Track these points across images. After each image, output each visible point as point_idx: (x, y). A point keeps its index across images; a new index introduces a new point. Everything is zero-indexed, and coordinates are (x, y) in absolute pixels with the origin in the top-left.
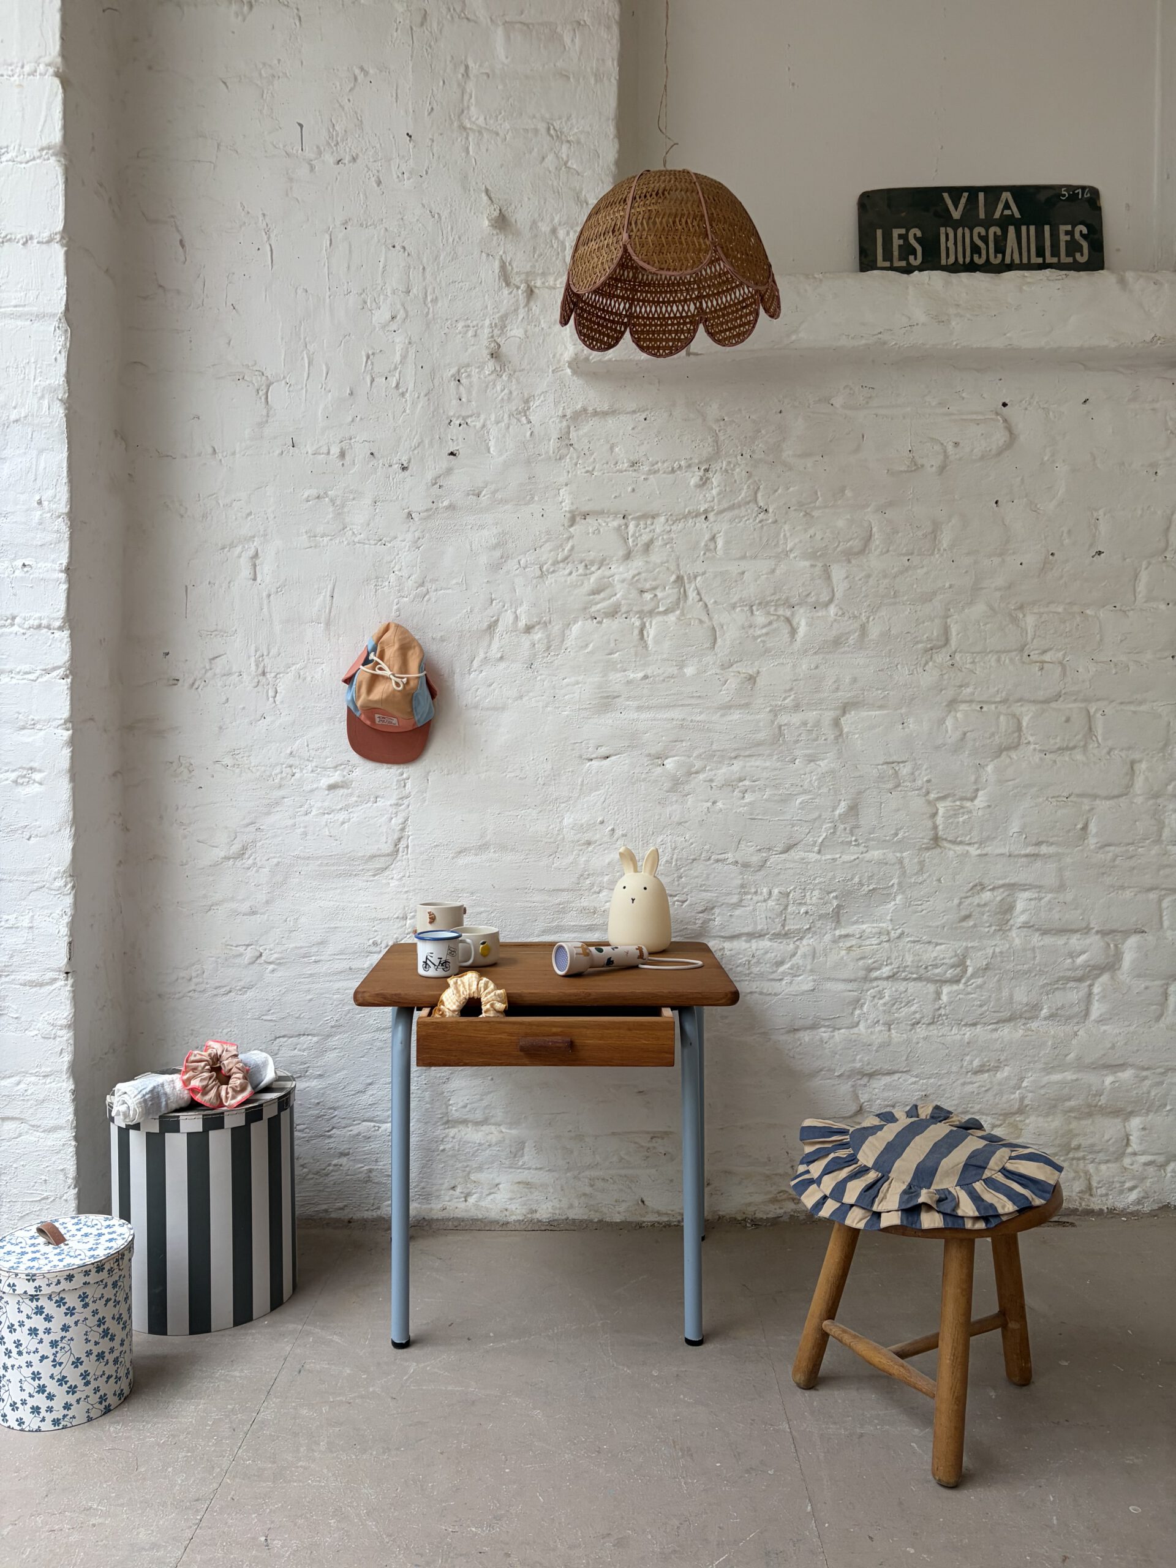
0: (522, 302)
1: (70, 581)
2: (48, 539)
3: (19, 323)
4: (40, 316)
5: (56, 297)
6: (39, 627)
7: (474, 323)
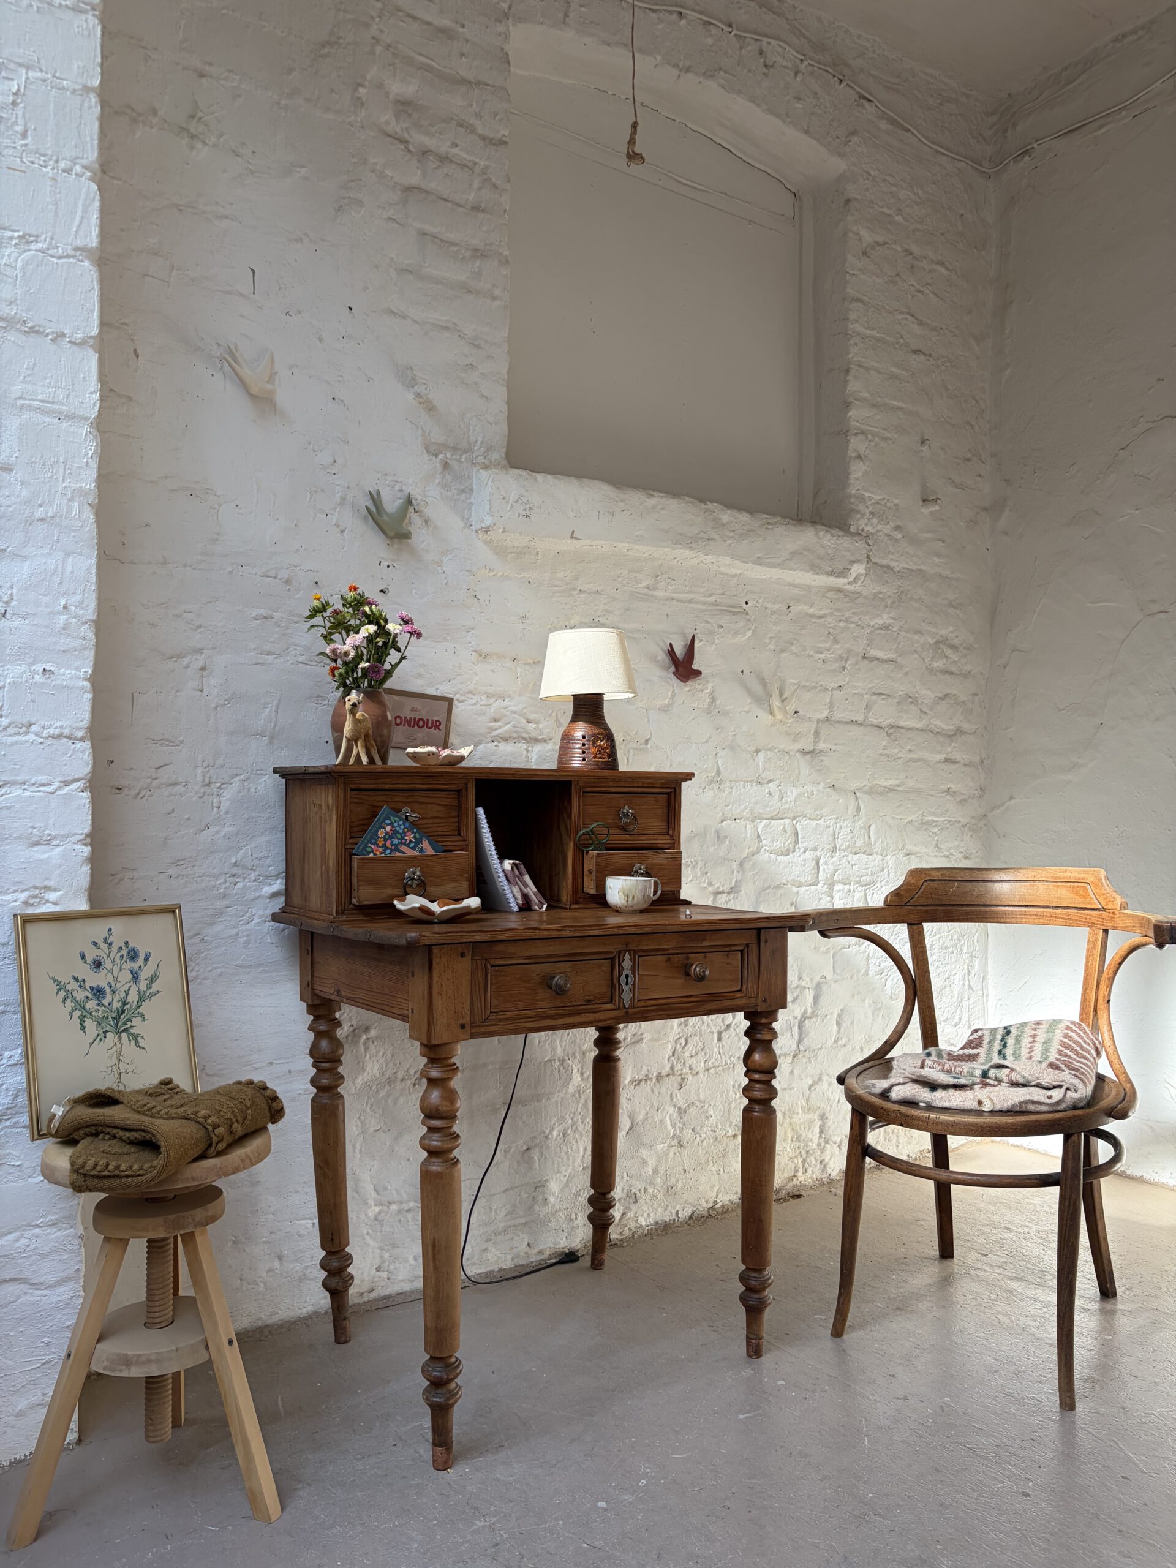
0: (438, 468)
1: (95, 690)
2: (72, 645)
3: (47, 419)
4: (69, 417)
5: (88, 401)
6: (60, 736)
7: (400, 479)
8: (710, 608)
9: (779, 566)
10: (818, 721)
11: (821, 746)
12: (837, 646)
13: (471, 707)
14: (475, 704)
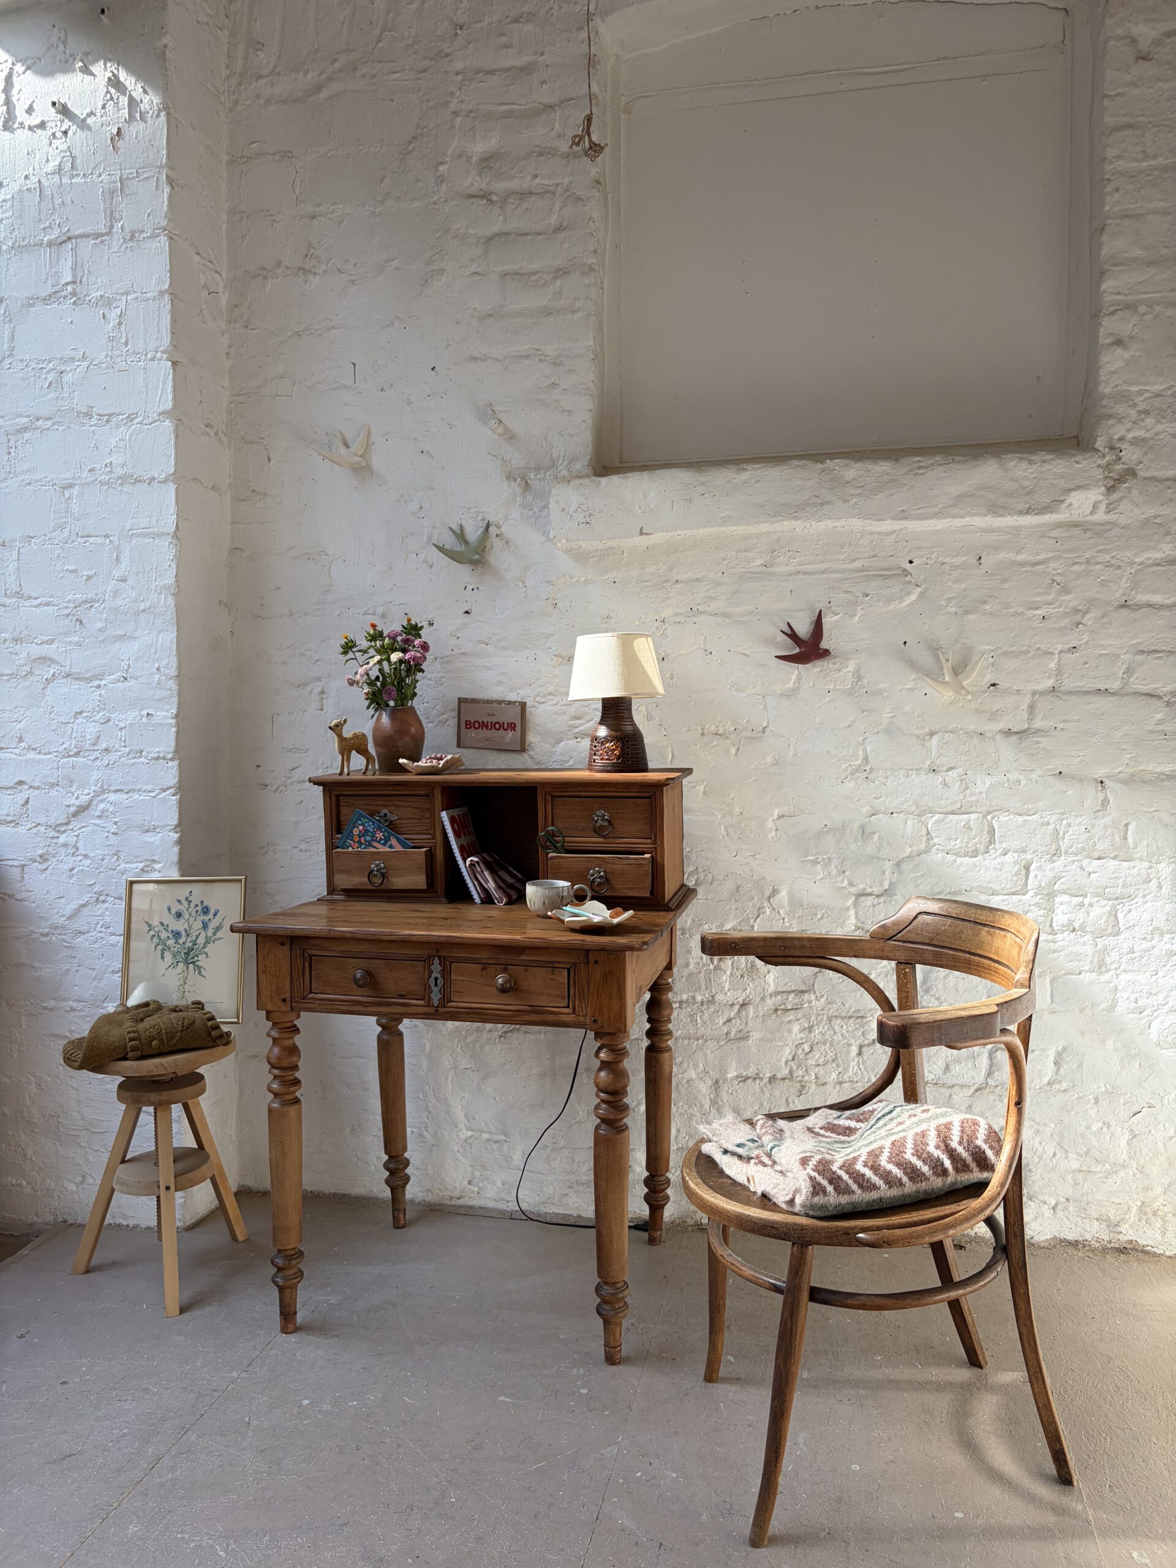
0: (519, 491)
1: (178, 725)
2: (164, 695)
3: (146, 540)
4: (160, 535)
5: (169, 521)
6: (158, 758)
7: (482, 510)
8: (851, 576)
9: (935, 515)
10: (1034, 693)
11: (1038, 724)
12: (1069, 597)
13: (551, 708)
14: (555, 705)
